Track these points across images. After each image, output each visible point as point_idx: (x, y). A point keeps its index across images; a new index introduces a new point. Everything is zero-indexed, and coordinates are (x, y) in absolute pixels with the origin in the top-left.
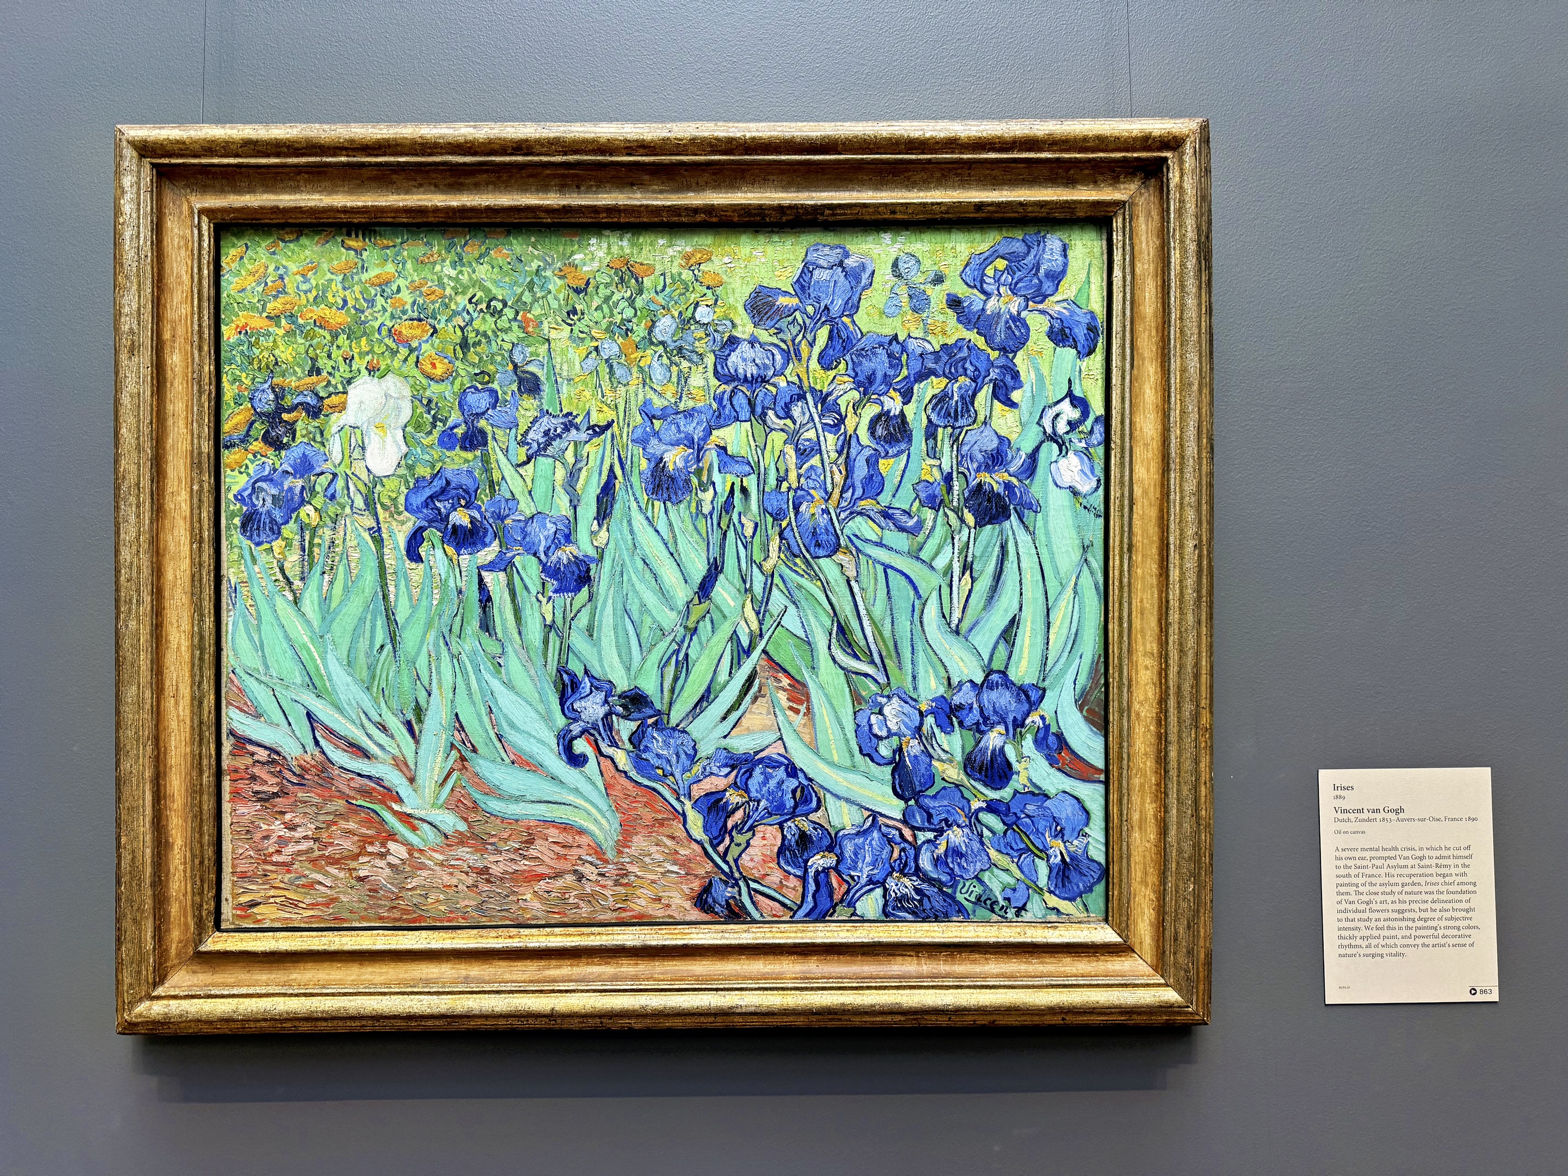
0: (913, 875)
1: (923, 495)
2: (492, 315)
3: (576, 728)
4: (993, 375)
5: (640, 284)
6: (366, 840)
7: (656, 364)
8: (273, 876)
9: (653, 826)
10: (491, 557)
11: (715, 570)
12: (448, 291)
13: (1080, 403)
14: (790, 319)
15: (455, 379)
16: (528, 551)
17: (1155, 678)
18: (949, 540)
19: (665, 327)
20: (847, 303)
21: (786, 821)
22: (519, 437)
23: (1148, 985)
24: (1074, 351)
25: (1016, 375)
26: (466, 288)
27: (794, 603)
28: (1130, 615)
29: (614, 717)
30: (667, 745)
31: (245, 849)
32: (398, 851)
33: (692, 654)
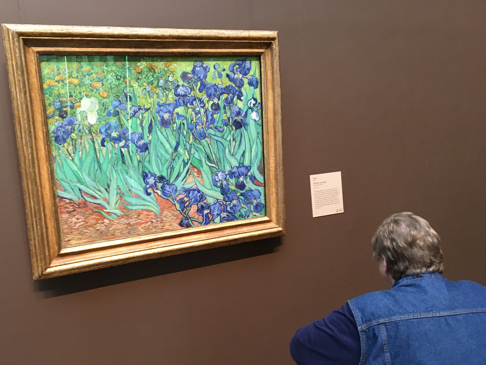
0: (226, 212)
1: (224, 123)
2: (118, 80)
3: (148, 186)
4: (237, 93)
5: (154, 71)
6: (98, 220)
8: (74, 232)
9: (168, 208)
10: (123, 145)
11: (178, 144)
12: (105, 74)
13: (255, 100)
14: (191, 80)
15: (109, 97)
16: (132, 142)
17: (274, 162)
18: (230, 133)
19: (162, 82)
20: (204, 76)
21: (198, 203)
22: (127, 112)
23: (275, 228)
24: (253, 87)
25: (242, 93)
26: (110, 73)
27: (197, 151)
29: (157, 183)
30: (170, 188)
31: (66, 226)
32: (106, 221)
33: (174, 166)
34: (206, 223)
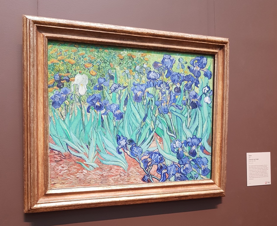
0: (180, 173)
1: (183, 103)
2: (105, 63)
3: (120, 147)
4: (195, 81)
5: (133, 59)
6: (78, 170)
7: (136, 75)
8: (59, 178)
9: (134, 165)
10: (103, 112)
11: (146, 116)
12: (96, 58)
13: (209, 87)
14: (161, 68)
15: (97, 76)
16: (111, 111)
17: (220, 137)
18: (187, 111)
19: (138, 67)
20: (171, 66)
21: (159, 164)
22: (109, 88)
23: (218, 189)
24: (208, 78)
25: (199, 82)
26: (99, 57)
27: (161, 123)
28: (217, 125)
29: (127, 144)
30: (137, 150)
31: (53, 172)
32: (85, 172)
33: (142, 132)
34: (164, 180)
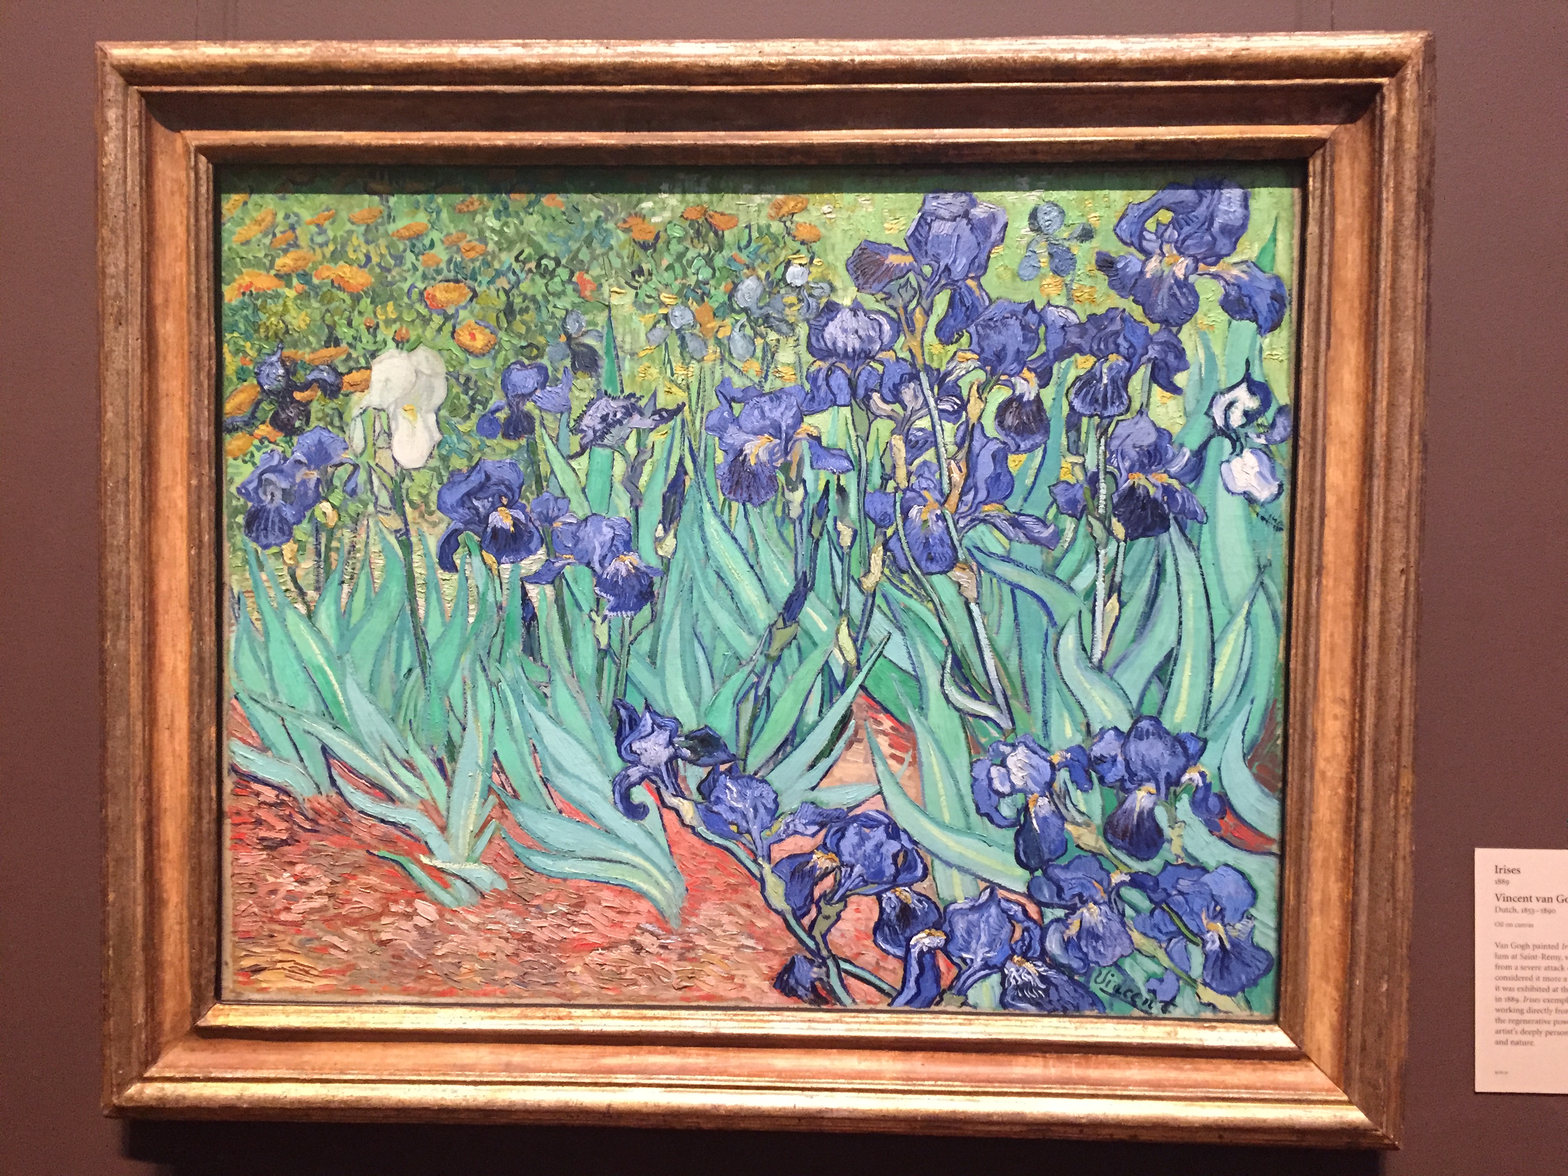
0: (1038, 959)
1: (1061, 500)
2: (543, 276)
3: (635, 773)
4: (1152, 353)
5: (720, 238)
6: (390, 898)
7: (737, 335)
8: (280, 937)
9: (725, 891)
10: (535, 568)
11: (804, 587)
12: (491, 247)
13: (1259, 389)
14: (903, 281)
15: (498, 352)
16: (580, 560)
17: (1346, 731)
18: (1093, 555)
19: (749, 288)
20: (973, 262)
21: (886, 890)
22: (572, 424)
23: (1326, 1102)
24: (1254, 326)
25: (1180, 354)
26: (511, 244)
27: (900, 629)
28: (1317, 652)
29: (680, 762)
30: (742, 796)
31: (247, 905)
32: (426, 910)
33: (775, 688)
34: (921, 999)
